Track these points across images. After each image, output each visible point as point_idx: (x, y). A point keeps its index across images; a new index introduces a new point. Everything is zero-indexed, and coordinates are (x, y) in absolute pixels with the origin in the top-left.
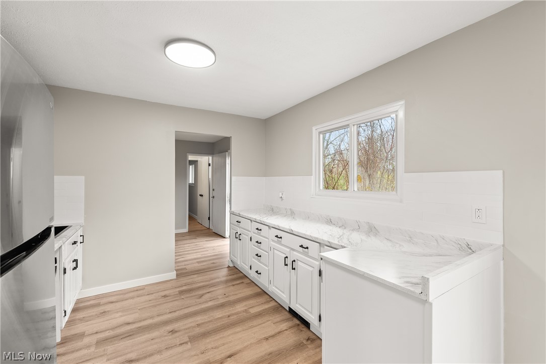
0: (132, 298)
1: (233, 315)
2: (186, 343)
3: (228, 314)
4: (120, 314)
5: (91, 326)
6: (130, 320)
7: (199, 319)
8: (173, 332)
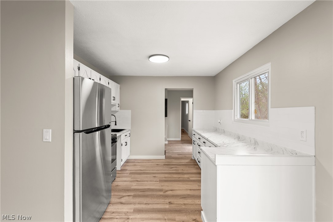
0: (146, 162)
1: (181, 178)
2: (158, 181)
3: (179, 177)
4: (140, 167)
5: (129, 168)
6: (142, 169)
7: (166, 175)
8: (155, 177)
